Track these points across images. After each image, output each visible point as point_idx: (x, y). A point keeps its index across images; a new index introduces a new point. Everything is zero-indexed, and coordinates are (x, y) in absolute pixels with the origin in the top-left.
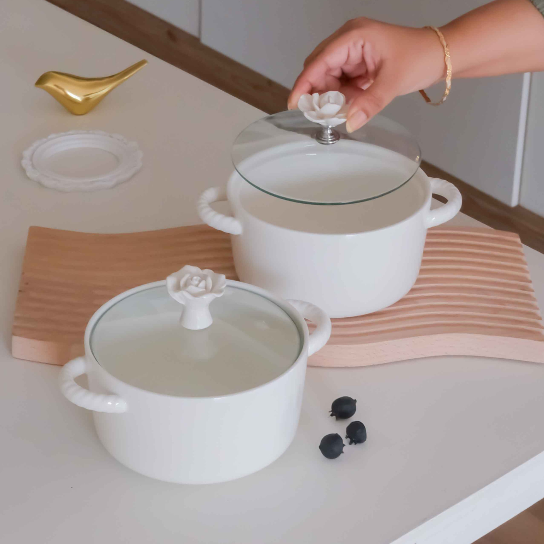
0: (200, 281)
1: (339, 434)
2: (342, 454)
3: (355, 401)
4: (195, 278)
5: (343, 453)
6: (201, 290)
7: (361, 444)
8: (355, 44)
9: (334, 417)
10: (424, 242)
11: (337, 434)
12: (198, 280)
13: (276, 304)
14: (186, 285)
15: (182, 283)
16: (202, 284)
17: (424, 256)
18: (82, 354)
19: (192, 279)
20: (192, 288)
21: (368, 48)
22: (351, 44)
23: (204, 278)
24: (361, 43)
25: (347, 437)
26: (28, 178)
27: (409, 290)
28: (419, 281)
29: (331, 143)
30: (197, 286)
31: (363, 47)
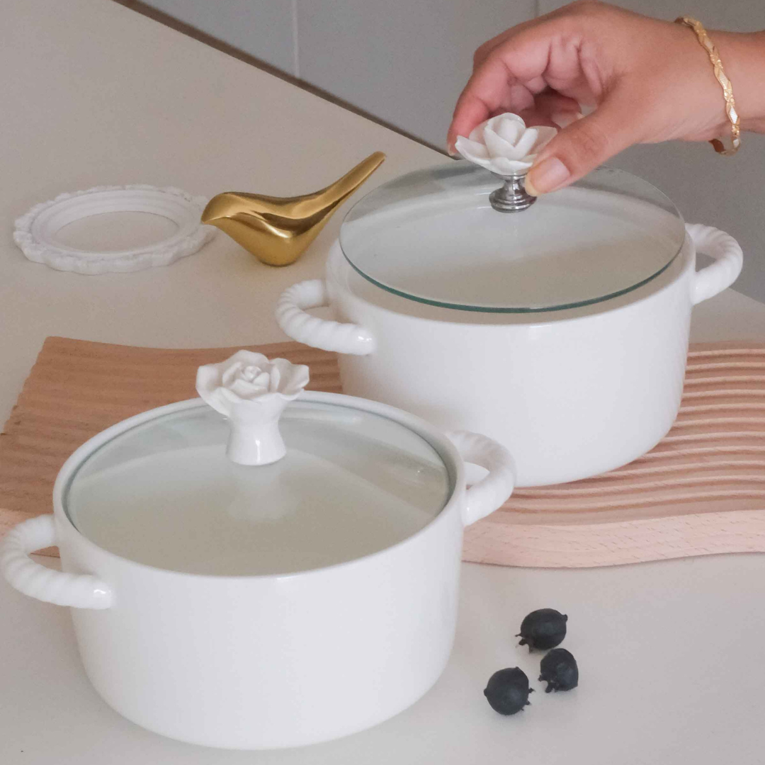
0: (258, 374)
1: (523, 668)
2: (526, 707)
3: (565, 617)
4: (250, 368)
5: (528, 703)
6: (257, 388)
7: (568, 692)
8: (564, 42)
9: (526, 646)
10: (686, 358)
11: (517, 668)
12: (256, 372)
13: (418, 434)
14: (233, 379)
15: (226, 377)
16: (263, 379)
17: (687, 378)
18: (46, 509)
19: (243, 371)
20: (240, 384)
21: (587, 53)
22: (556, 40)
23: (267, 370)
24: (575, 42)
25: (541, 679)
26: (26, 258)
27: (669, 428)
28: (681, 415)
29: (517, 208)
30: (251, 381)
31: (579, 51)
